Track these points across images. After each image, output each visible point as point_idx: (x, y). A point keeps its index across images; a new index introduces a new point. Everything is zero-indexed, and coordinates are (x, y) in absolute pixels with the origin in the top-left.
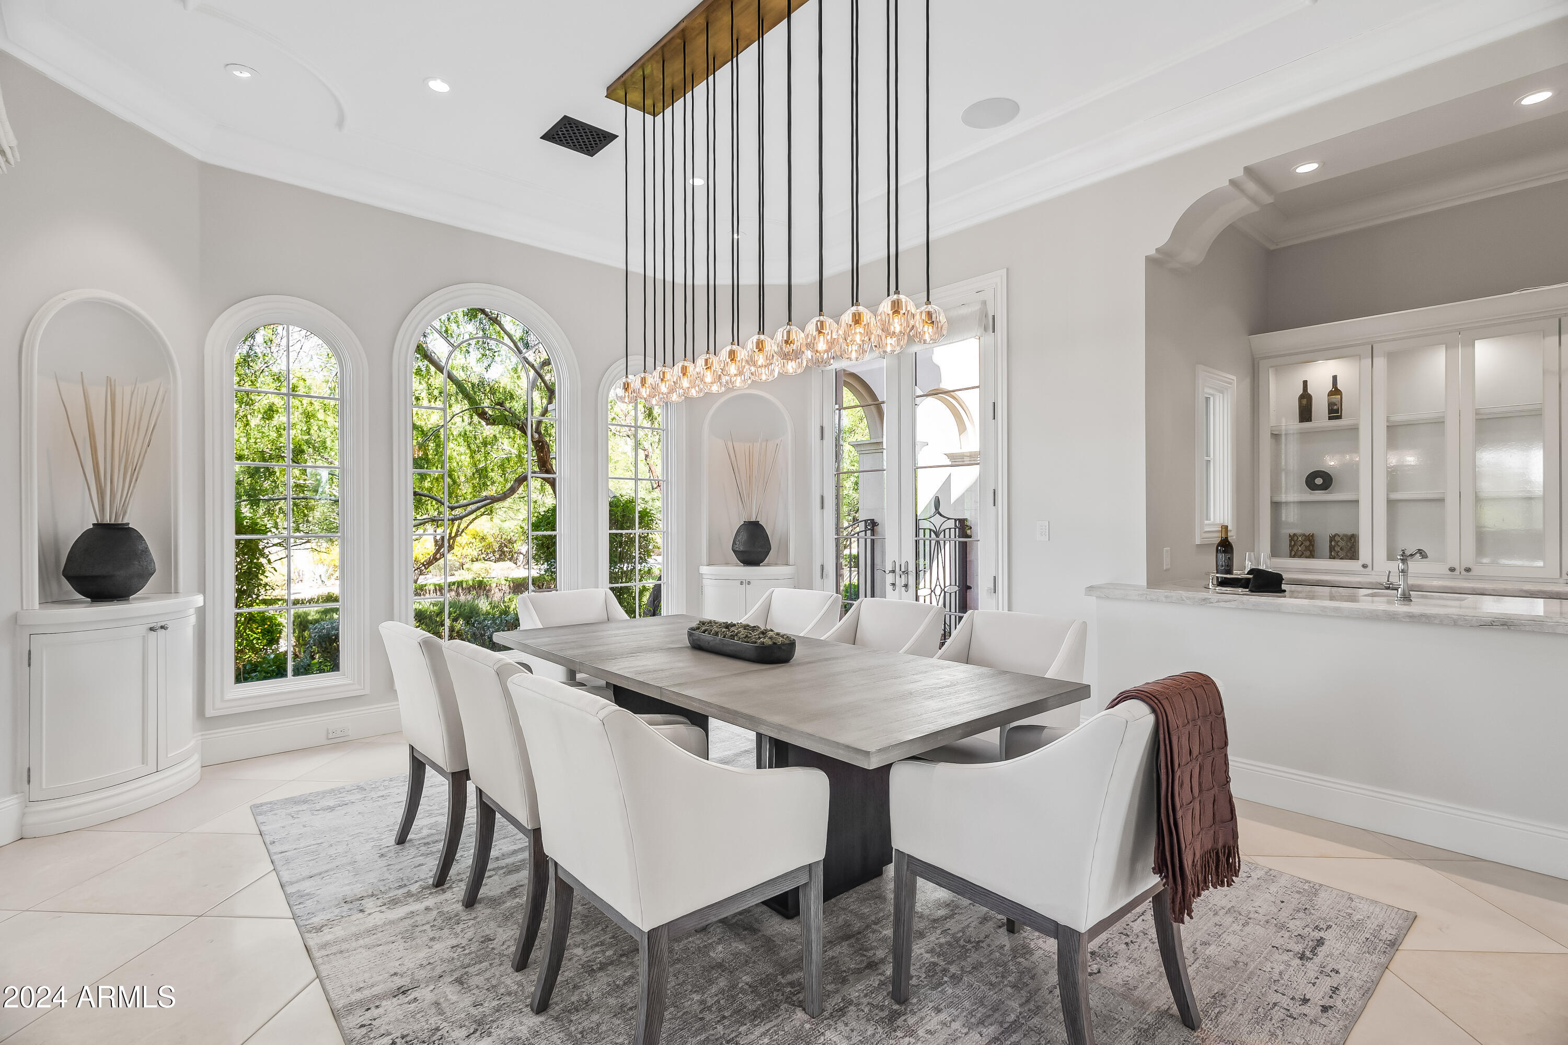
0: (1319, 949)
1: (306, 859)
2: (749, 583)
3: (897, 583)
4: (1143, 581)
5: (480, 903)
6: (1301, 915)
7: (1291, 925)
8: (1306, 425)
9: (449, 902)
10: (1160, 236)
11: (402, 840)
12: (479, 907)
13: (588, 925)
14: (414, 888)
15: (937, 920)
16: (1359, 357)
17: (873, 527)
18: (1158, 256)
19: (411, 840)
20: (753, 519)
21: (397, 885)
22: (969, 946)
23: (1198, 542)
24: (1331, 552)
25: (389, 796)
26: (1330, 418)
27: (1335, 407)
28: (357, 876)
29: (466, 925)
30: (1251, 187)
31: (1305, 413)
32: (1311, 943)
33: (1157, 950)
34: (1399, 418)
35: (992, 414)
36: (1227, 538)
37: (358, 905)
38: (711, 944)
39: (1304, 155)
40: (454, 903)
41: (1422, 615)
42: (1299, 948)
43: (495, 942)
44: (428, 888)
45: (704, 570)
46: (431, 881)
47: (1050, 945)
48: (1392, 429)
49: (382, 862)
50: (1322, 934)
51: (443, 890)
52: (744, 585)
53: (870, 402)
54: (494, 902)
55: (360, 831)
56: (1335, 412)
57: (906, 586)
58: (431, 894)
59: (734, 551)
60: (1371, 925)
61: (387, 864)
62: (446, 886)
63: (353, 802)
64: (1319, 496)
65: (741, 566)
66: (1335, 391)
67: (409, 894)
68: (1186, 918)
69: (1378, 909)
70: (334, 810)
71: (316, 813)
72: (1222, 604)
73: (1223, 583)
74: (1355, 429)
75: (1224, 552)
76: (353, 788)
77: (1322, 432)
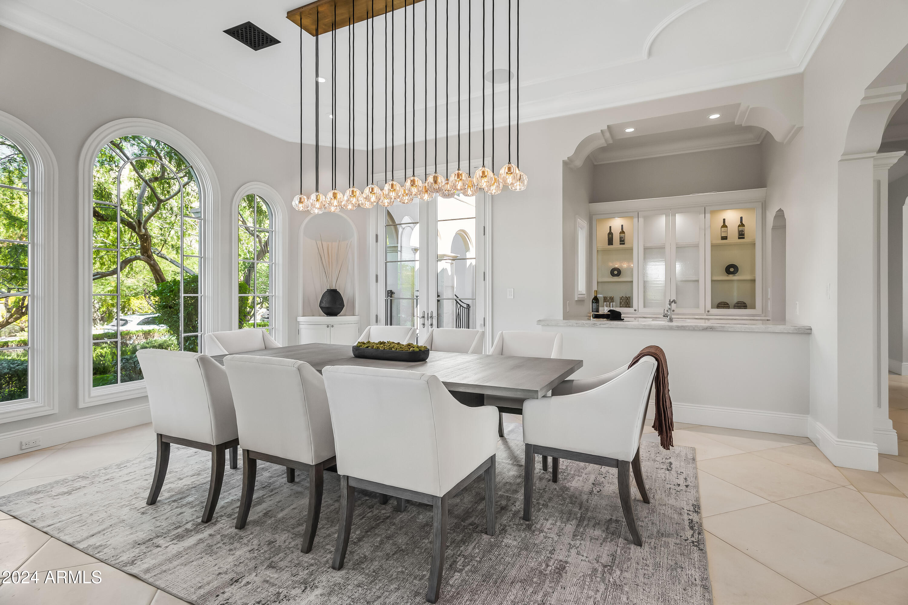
0: (672, 466)
1: (77, 526)
2: (332, 326)
3: (426, 324)
4: (561, 318)
5: (248, 525)
6: (658, 455)
7: (657, 459)
8: (611, 246)
9: (224, 529)
10: (570, 152)
11: (153, 500)
12: (249, 528)
13: (333, 522)
14: (189, 526)
15: (519, 483)
16: (632, 217)
17: (391, 295)
18: (568, 161)
19: (160, 501)
20: (334, 288)
21: (172, 527)
22: (541, 492)
23: (576, 299)
24: (620, 304)
25: (113, 478)
26: (620, 244)
27: (623, 239)
28: (133, 528)
29: (248, 538)
30: (608, 135)
31: (610, 241)
32: (668, 464)
33: (617, 478)
34: (648, 245)
35: (483, 233)
36: (597, 296)
37: (152, 544)
38: (414, 516)
39: (629, 125)
40: (228, 529)
41: (682, 326)
42: (665, 467)
43: (278, 542)
44: (199, 524)
45: (301, 319)
46: (200, 520)
47: (614, 471)
48: (646, 249)
49: (146, 518)
50: (669, 461)
51: (212, 523)
52: (329, 328)
53: (391, 223)
54: (256, 523)
55: (109, 502)
56: (622, 242)
57: (432, 325)
58: (205, 527)
59: (321, 308)
60: (683, 454)
61: (152, 518)
62: (213, 521)
63: (84, 487)
64: (616, 279)
65: (325, 316)
66: (622, 232)
67: (187, 531)
68: (671, 447)
69: (682, 449)
70: (71, 493)
71: (55, 497)
72: (602, 326)
73: (597, 316)
74: (631, 249)
75: (596, 303)
76: (76, 478)
77: (617, 250)
